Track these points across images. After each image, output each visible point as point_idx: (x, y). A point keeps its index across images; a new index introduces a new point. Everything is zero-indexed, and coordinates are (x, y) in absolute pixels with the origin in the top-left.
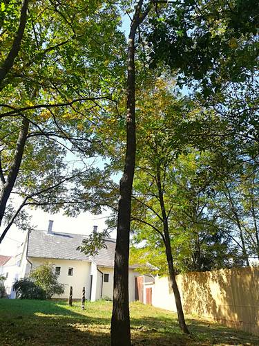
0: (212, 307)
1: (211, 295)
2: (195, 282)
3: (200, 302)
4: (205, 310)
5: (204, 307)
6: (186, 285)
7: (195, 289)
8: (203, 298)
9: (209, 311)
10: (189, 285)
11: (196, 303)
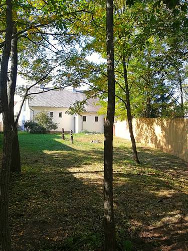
0: (155, 140)
1: (155, 133)
2: (145, 125)
3: (147, 136)
4: (150, 141)
5: (149, 139)
6: (138, 126)
7: (144, 129)
8: (149, 134)
9: (152, 142)
10: (141, 126)
11: (144, 137)
